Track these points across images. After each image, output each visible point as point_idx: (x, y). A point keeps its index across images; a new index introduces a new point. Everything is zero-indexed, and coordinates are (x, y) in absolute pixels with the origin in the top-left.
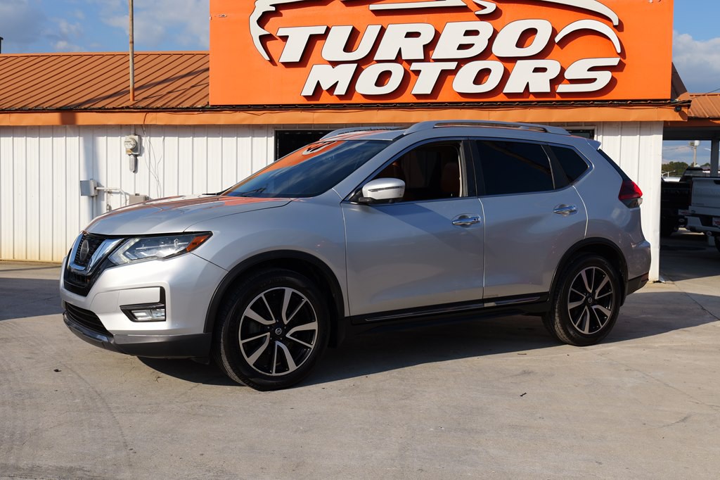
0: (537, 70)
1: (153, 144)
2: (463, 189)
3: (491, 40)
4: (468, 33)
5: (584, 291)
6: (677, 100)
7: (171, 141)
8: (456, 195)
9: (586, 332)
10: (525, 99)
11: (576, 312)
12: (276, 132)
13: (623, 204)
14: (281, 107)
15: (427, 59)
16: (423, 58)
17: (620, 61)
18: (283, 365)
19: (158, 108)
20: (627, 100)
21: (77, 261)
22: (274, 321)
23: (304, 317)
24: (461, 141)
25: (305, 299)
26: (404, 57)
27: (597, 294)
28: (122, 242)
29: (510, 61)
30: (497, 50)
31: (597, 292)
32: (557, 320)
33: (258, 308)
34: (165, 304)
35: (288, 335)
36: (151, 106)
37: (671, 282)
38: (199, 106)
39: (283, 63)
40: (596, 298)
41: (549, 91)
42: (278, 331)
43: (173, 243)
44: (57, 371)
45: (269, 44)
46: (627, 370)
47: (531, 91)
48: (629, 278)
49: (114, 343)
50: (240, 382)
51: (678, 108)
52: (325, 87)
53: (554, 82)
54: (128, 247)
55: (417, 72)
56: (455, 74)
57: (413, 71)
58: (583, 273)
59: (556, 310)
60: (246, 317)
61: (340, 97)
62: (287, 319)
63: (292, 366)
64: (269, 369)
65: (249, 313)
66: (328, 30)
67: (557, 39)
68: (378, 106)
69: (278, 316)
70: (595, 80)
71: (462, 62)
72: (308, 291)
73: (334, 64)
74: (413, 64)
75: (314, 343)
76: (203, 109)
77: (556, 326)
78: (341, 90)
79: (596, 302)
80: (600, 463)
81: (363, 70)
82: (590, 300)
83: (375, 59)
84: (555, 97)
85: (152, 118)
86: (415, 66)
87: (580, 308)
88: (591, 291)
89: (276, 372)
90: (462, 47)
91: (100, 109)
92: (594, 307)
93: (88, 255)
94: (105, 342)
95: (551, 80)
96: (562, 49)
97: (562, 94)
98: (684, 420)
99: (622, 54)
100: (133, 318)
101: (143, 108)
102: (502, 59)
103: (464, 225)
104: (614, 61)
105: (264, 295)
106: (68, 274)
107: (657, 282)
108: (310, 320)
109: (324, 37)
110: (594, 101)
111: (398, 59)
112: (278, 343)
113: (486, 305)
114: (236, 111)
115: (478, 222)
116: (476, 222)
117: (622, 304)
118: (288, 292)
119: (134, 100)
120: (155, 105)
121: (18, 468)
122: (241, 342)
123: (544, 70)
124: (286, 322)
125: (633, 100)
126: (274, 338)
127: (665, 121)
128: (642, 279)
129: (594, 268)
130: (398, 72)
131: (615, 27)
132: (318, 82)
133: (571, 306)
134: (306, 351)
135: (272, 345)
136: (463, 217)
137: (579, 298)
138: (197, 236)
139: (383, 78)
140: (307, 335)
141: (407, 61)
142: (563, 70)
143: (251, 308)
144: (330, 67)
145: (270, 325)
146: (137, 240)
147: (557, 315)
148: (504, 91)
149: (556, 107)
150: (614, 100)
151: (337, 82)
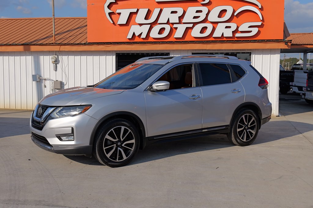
0: (227, 27)
1: (64, 59)
2: (194, 84)
3: (207, 15)
4: (197, 12)
5: (244, 124)
6: (286, 40)
7: (71, 58)
8: (191, 86)
9: (245, 140)
10: (222, 39)
11: (241, 133)
12: (116, 53)
13: (260, 88)
14: (118, 43)
15: (180, 23)
16: (178, 22)
17: (262, 23)
18: (121, 157)
19: (65, 44)
20: (265, 40)
21: (37, 116)
22: (117, 140)
23: (129, 138)
24: (193, 64)
25: (130, 131)
27: (249, 125)
28: (56, 109)
29: (215, 23)
30: (210, 19)
31: (249, 124)
32: (233, 136)
33: (111, 135)
34: (73, 134)
35: (123, 145)
36: (62, 43)
37: (283, 116)
38: (83, 43)
39: (119, 25)
40: (249, 126)
41: (232, 36)
42: (119, 144)
43: (76, 109)
44: (29, 160)
45: (113, 16)
46: (260, 157)
47: (224, 36)
48: (263, 118)
49: (53, 149)
50: (104, 164)
51: (286, 43)
52: (137, 34)
53: (234, 32)
54: (58, 111)
55: (176, 28)
56: (192, 29)
57: (174, 28)
58: (243, 117)
59: (232, 132)
60: (106, 138)
61: (143, 39)
62: (123, 138)
63: (125, 158)
64: (115, 159)
65: (107, 137)
66: (138, 10)
67: (235, 14)
68: (159, 43)
69: (119, 137)
70: (251, 31)
71: (195, 24)
72: (131, 127)
73: (141, 25)
74: (174, 25)
75: (133, 148)
76: (85, 44)
77: (232, 138)
78: (143, 36)
79: (248, 128)
80: (245, 196)
81: (153, 27)
82: (246, 128)
83: (158, 22)
84: (235, 39)
85: (63, 48)
86: (175, 26)
87: (242, 131)
88: (247, 124)
89: (118, 160)
90: (195, 17)
91: (40, 44)
92: (248, 130)
93: (42, 114)
94: (50, 149)
95: (233, 32)
96: (237, 18)
97: (237, 37)
98: (280, 178)
99: (263, 20)
100: (61, 140)
101: (59, 44)
102: (212, 23)
103: (194, 99)
104: (259, 24)
105: (113, 129)
106: (33, 121)
107: (278, 116)
108: (132, 139)
109: (136, 13)
110: (251, 40)
111: (168, 22)
112: (119, 148)
113: (203, 131)
114: (99, 45)
115: (200, 97)
116: (199, 97)
117: (259, 129)
118: (123, 128)
119: (55, 40)
120: (64, 43)
121: (19, 201)
122: (104, 149)
123: (230, 27)
124: (122, 140)
125: (267, 40)
126: (117, 146)
127: (281, 49)
128: (268, 118)
129: (248, 114)
130: (168, 28)
131: (260, 9)
132: (134, 33)
133: (238, 130)
134: (130, 151)
135: (116, 149)
136: (193, 96)
137: (242, 127)
138: (86, 106)
139: (161, 31)
140: (131, 145)
141: (171, 23)
142: (238, 27)
143: (108, 135)
144: (139, 26)
145: (116, 141)
146: (62, 108)
147: (233, 134)
148: (213, 36)
149: (235, 43)
150: (259, 40)
151: (142, 32)
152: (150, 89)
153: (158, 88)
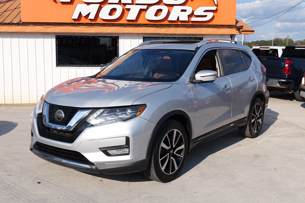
0: (182, 11)
6: (238, 25)
9: (255, 132)
10: (177, 23)
11: (253, 124)
12: (56, 36)
14: (60, 24)
15: (133, 3)
16: (131, 3)
17: (216, 8)
20: (218, 25)
21: (53, 122)
24: (217, 49)
25: (181, 134)
26: (122, 2)
28: (93, 111)
29: (170, 6)
33: (165, 141)
34: (129, 145)
35: (175, 153)
38: (16, 22)
39: (61, 2)
40: (258, 117)
41: (187, 20)
42: (171, 152)
47: (180, 20)
49: (95, 168)
51: (238, 29)
52: (84, 14)
53: (190, 16)
54: (97, 115)
56: (147, 10)
57: (127, 9)
58: (255, 106)
60: (161, 147)
61: (91, 20)
63: (176, 168)
64: (169, 172)
65: (162, 144)
68: (109, 25)
70: (206, 16)
71: (149, 6)
73: (88, 4)
74: (127, 5)
76: (18, 24)
78: (92, 17)
81: (102, 7)
83: (108, 2)
84: (189, 23)
86: (127, 7)
88: (257, 114)
92: (257, 121)
93: (65, 119)
94: (89, 169)
95: (188, 15)
96: (192, 1)
99: (217, 5)
100: (108, 155)
102: (167, 5)
103: (226, 90)
104: (214, 8)
105: (168, 134)
108: (182, 144)
110: (205, 25)
111: (120, 3)
112: (172, 158)
113: (231, 125)
114: (36, 25)
122: (160, 160)
123: (185, 11)
124: (174, 147)
125: (220, 25)
126: (170, 155)
129: (258, 104)
130: (119, 8)
132: (80, 12)
133: (252, 121)
134: (181, 160)
135: (170, 159)
136: (226, 86)
137: (254, 118)
138: (141, 107)
140: (181, 152)
141: (123, 4)
142: (193, 11)
144: (86, 5)
145: (169, 149)
146: (102, 110)
147: (248, 126)
148: (168, 20)
149: (189, 28)
150: (213, 25)
151: (90, 12)
152: (193, 80)
153: (204, 79)
